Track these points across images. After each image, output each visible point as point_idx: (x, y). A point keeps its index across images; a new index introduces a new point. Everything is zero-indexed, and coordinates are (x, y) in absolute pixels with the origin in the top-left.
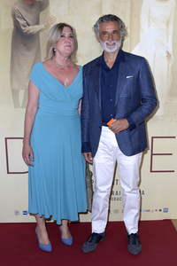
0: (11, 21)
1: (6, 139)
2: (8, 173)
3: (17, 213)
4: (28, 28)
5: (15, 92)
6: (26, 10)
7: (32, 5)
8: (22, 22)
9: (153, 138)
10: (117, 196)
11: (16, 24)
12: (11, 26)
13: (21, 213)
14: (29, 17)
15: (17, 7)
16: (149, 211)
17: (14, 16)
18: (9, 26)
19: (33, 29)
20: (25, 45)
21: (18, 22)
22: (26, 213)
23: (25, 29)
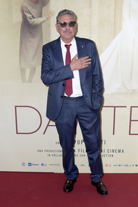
0: (20, 15)
1: (16, 107)
2: (17, 133)
3: (23, 164)
4: (33, 20)
5: (23, 71)
6: (32, 6)
7: (37, 2)
8: (28, 15)
9: (131, 107)
10: (103, 153)
11: (24, 17)
12: (20, 19)
13: (27, 164)
14: (34, 12)
15: (25, 4)
16: (127, 165)
17: (23, 11)
19: (37, 21)
20: (31, 33)
21: (26, 16)
22: (30, 164)
23: (31, 21)
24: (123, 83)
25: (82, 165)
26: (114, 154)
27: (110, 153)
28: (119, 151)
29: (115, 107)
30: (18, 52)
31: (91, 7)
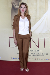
1: (9, 38)
2: (10, 47)
3: (12, 58)
4: (16, 7)
6: (15, 2)
10: (40, 55)
11: (13, 6)
13: (13, 58)
15: (13, 1)
16: (49, 59)
17: (12, 4)
18: (10, 6)
20: (15, 11)
22: (14, 58)
23: (15, 7)
24: (48, 30)
25: (33, 59)
26: (44, 55)
27: (43, 55)
28: (46, 54)
29: (45, 38)
30: (10, 18)
31: (36, 2)
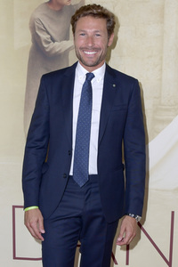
1: (14, 207)
2: (15, 258)
4: (52, 45)
6: (51, 19)
7: (60, 12)
8: (44, 36)
12: (29, 43)
14: (55, 29)
15: (38, 15)
17: (33, 28)
19: (60, 46)
21: (39, 37)
23: (49, 47)
30: (23, 105)
31: (162, 22)
